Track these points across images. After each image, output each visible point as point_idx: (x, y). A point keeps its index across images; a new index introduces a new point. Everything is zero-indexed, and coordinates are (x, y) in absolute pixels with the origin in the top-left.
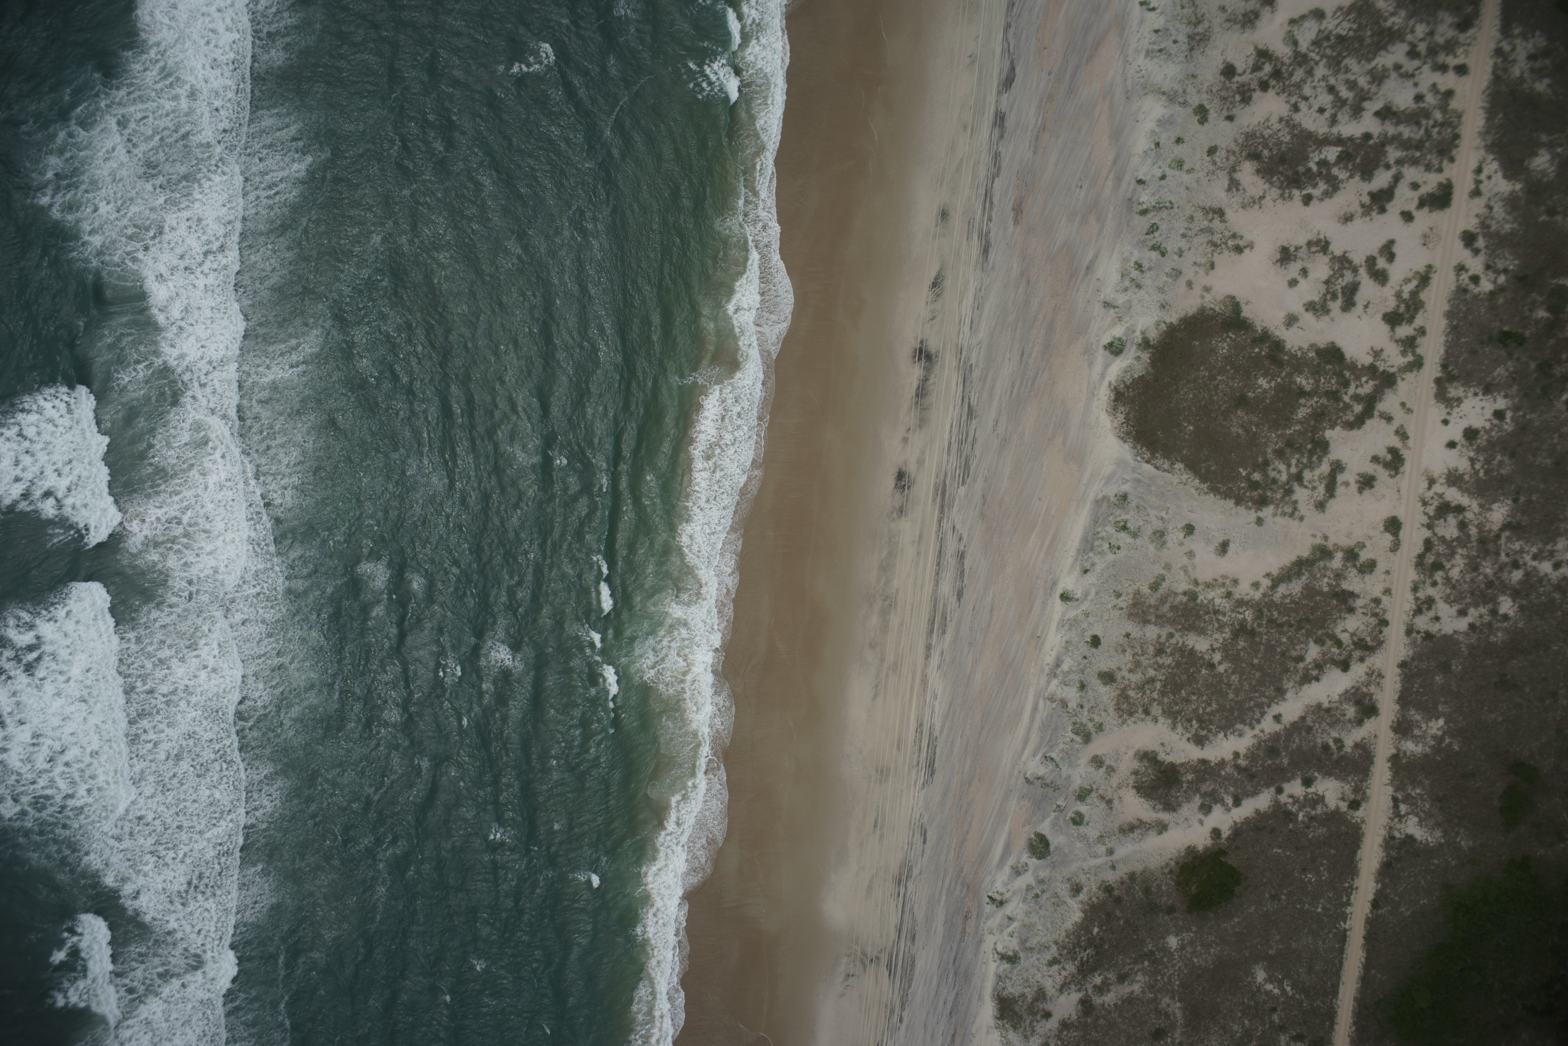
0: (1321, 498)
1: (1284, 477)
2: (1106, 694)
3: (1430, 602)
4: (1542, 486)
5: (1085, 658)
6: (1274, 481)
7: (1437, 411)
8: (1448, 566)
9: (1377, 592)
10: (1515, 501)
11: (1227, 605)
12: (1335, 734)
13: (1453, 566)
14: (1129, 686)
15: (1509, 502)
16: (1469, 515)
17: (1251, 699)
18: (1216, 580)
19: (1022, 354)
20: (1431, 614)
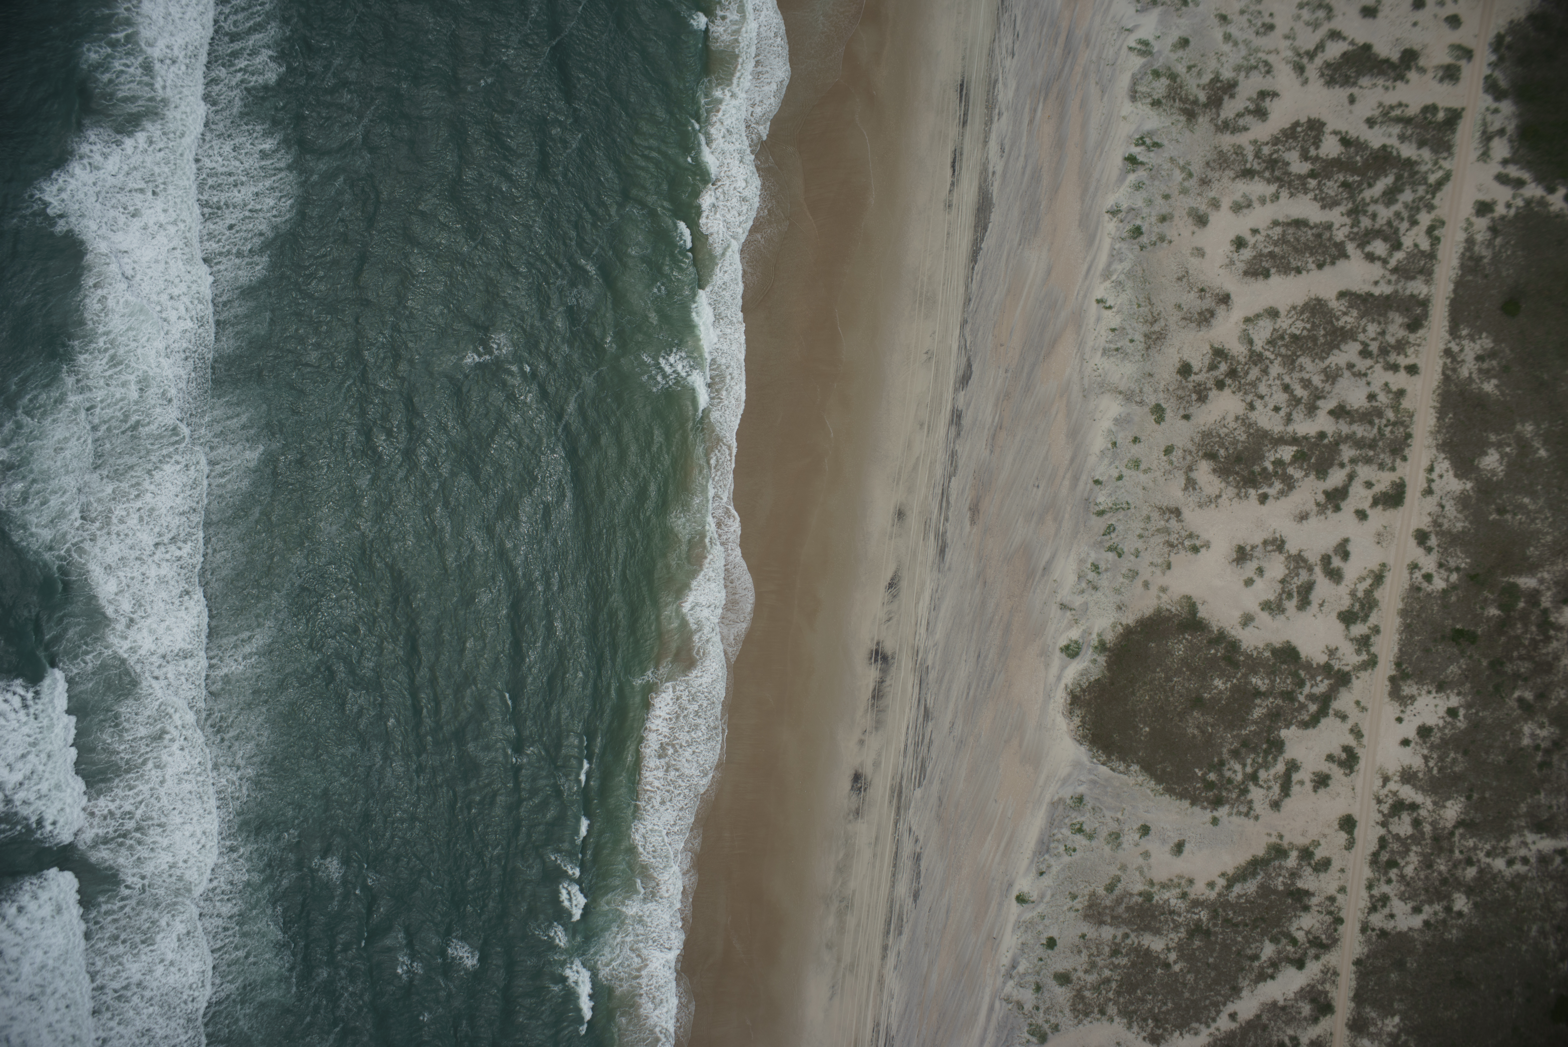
0: (1276, 797)
1: (1239, 777)
2: (1062, 995)
3: (1385, 899)
4: (1494, 784)
5: (1041, 959)
6: (1230, 781)
7: (1392, 709)
8: (1403, 863)
9: (1332, 890)
10: (1469, 798)
11: (1183, 906)
12: (1290, 1032)
13: (1407, 863)
14: (1085, 986)
15: (1462, 799)
16: (1423, 813)
17: (1207, 998)
18: (1171, 880)
19: (979, 655)
20: (1386, 911)
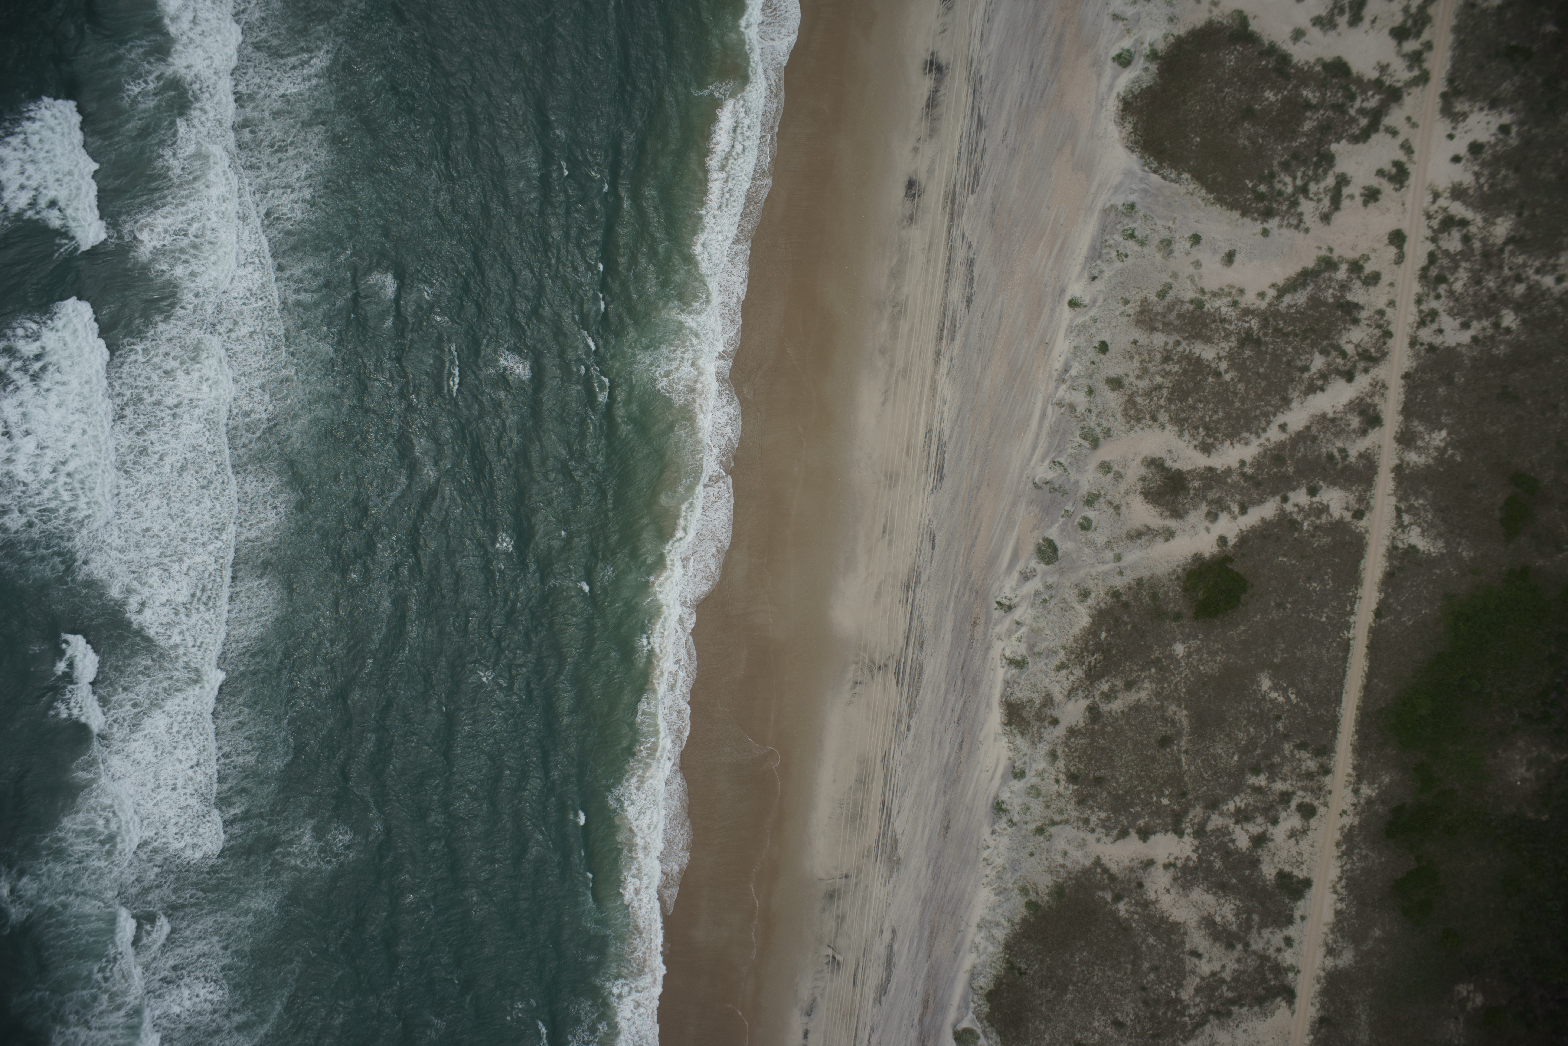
0: (1326, 210)
1: (1290, 190)
2: (1114, 400)
3: (1433, 314)
4: (1546, 201)
5: (1093, 363)
6: (1280, 193)
7: (1443, 126)
8: (1452, 280)
9: (1381, 304)
10: (1519, 215)
11: (1234, 314)
12: (1339, 444)
13: (1457, 279)
14: (1137, 392)
15: (1513, 216)
16: (1473, 229)
17: (1257, 408)
18: (1222, 289)
19: (1032, 67)
20: (1435, 326)
